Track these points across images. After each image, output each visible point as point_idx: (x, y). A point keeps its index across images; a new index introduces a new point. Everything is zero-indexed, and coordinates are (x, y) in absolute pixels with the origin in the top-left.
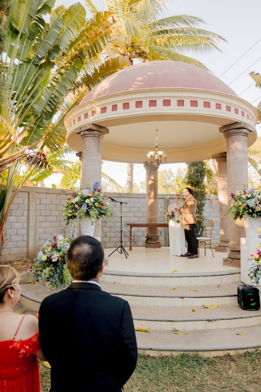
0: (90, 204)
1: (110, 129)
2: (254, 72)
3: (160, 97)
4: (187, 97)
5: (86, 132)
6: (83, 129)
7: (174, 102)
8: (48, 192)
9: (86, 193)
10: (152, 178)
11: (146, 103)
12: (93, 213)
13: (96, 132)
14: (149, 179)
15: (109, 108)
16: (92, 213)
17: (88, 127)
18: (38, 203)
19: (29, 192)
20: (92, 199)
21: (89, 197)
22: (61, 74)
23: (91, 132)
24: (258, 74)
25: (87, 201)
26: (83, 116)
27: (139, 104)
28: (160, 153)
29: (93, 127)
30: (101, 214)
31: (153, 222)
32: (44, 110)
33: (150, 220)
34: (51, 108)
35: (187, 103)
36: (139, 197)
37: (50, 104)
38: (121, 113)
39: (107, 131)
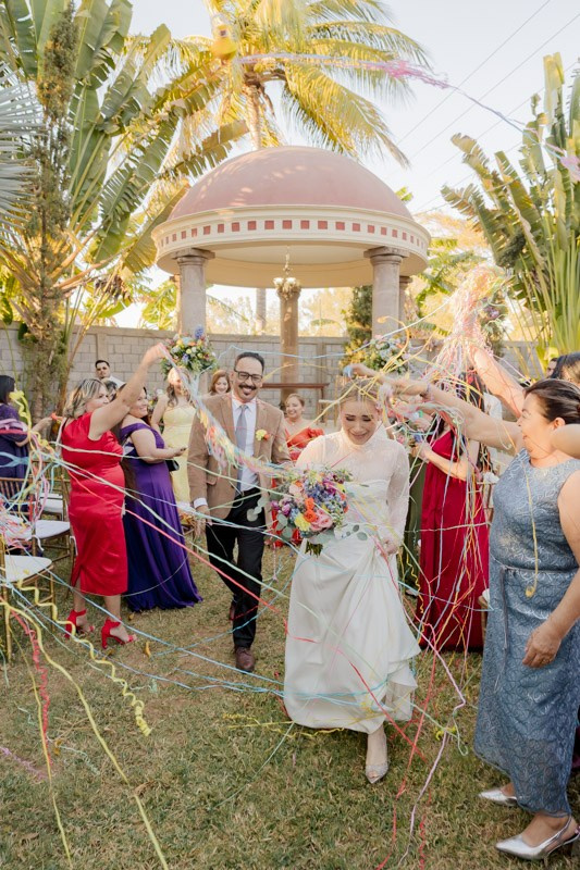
0: (193, 355)
1: (217, 253)
2: (460, 134)
3: (278, 217)
4: (314, 217)
5: (184, 259)
6: (180, 254)
7: (296, 224)
8: (126, 333)
9: (187, 341)
10: (289, 310)
11: (260, 225)
12: (196, 365)
13: (198, 259)
14: (284, 313)
15: (214, 228)
16: (194, 365)
17: (186, 254)
18: (111, 351)
19: (96, 335)
20: (194, 349)
21: (190, 347)
22: (142, 149)
23: (192, 259)
24: (466, 137)
25: (189, 351)
26: (179, 236)
27: (252, 225)
28: (291, 280)
29: (192, 252)
30: (205, 367)
31: (290, 382)
32: (118, 208)
33: (285, 378)
34: (129, 205)
35: (314, 224)
36: (274, 341)
37: (127, 198)
38: (229, 236)
39: (213, 256)
